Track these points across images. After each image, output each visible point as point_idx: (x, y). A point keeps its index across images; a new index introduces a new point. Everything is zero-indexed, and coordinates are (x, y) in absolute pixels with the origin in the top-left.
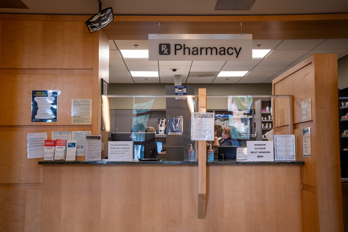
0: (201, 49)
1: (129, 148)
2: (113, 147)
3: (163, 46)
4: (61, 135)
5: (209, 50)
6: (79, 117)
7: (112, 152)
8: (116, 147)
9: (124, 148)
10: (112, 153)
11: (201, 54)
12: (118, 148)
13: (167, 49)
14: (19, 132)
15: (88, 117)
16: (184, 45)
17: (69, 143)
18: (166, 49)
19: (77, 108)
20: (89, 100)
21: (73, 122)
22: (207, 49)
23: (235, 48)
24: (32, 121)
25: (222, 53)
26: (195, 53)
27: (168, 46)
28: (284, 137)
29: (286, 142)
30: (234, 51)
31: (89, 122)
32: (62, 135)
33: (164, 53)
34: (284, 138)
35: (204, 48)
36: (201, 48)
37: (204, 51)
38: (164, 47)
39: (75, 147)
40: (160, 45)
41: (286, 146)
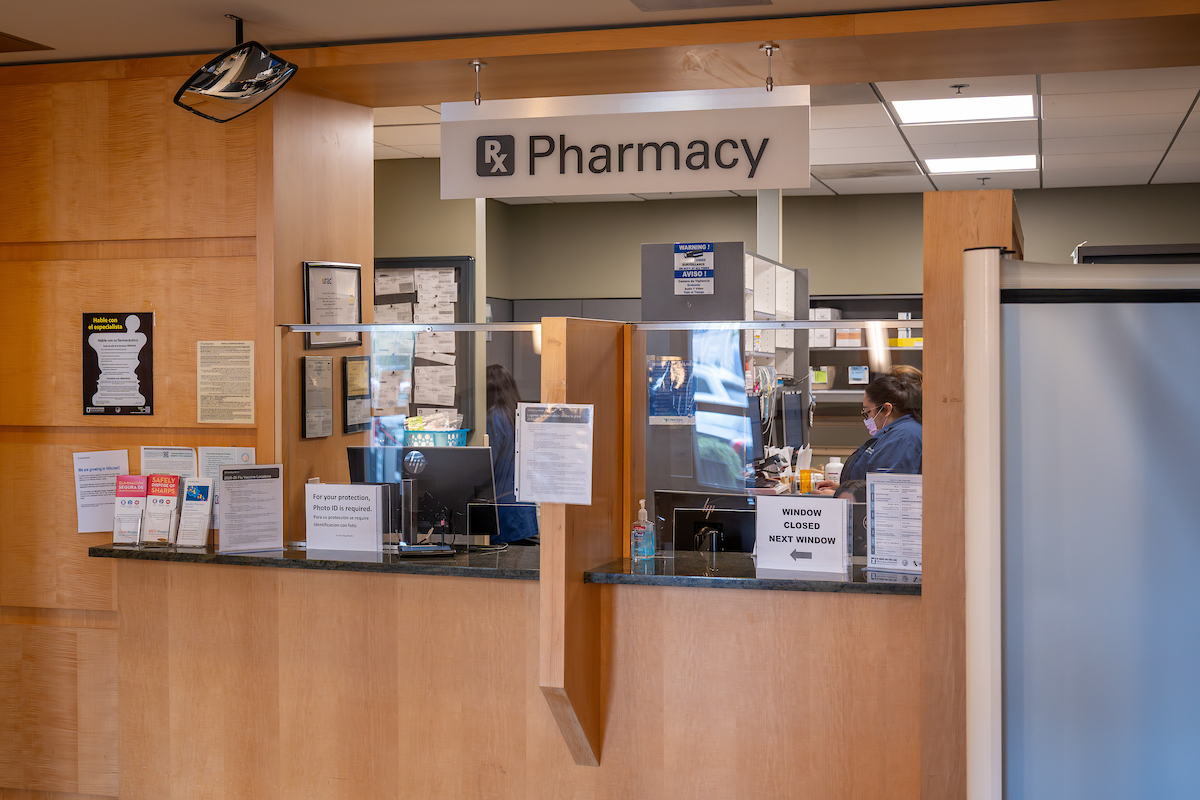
0: (622, 149)
1: (369, 509)
2: (322, 503)
3: (488, 144)
4: (166, 459)
5: (650, 155)
6: (220, 399)
7: (319, 521)
8: (330, 503)
9: (354, 510)
10: (316, 525)
11: (621, 169)
12: (335, 508)
13: (504, 156)
14: (51, 447)
15: (244, 400)
16: (562, 137)
17: (189, 487)
18: (499, 155)
19: (212, 371)
20: (247, 343)
21: (202, 418)
22: (641, 148)
23: (744, 142)
24: (85, 413)
25: (697, 161)
26: (600, 164)
27: (507, 143)
28: (899, 482)
29: (905, 500)
30: (740, 153)
31: (249, 417)
32: (170, 459)
33: (494, 170)
34: (900, 487)
35: (630, 146)
36: (620, 146)
37: (631, 157)
38: (492, 148)
39: (206, 499)
40: (481, 142)
41: (906, 517)
